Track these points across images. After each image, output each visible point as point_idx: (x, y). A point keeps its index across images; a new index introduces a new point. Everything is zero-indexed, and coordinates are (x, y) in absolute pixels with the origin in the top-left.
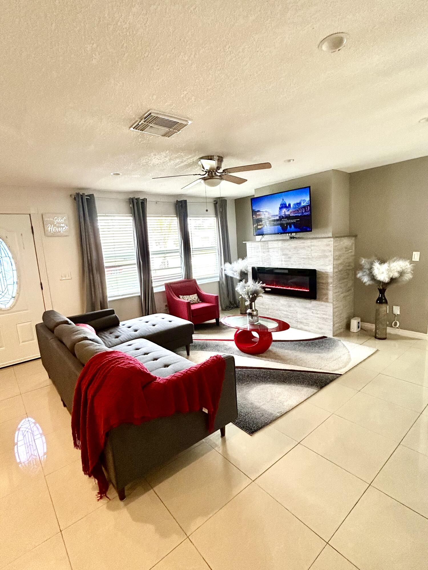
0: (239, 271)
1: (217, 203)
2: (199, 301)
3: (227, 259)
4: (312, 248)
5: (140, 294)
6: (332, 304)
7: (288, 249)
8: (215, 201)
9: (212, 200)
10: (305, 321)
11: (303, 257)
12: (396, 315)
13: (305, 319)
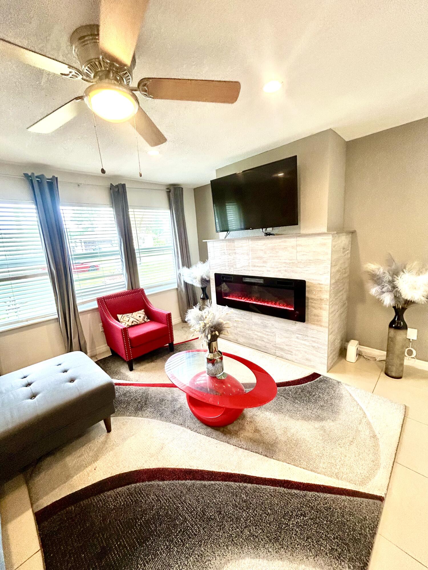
0: (199, 278)
1: (170, 191)
2: (146, 320)
3: (187, 262)
4: (298, 248)
5: (57, 316)
6: (327, 329)
7: (262, 250)
8: (167, 189)
9: (165, 188)
10: (286, 348)
11: (284, 261)
12: (411, 340)
13: (287, 345)
